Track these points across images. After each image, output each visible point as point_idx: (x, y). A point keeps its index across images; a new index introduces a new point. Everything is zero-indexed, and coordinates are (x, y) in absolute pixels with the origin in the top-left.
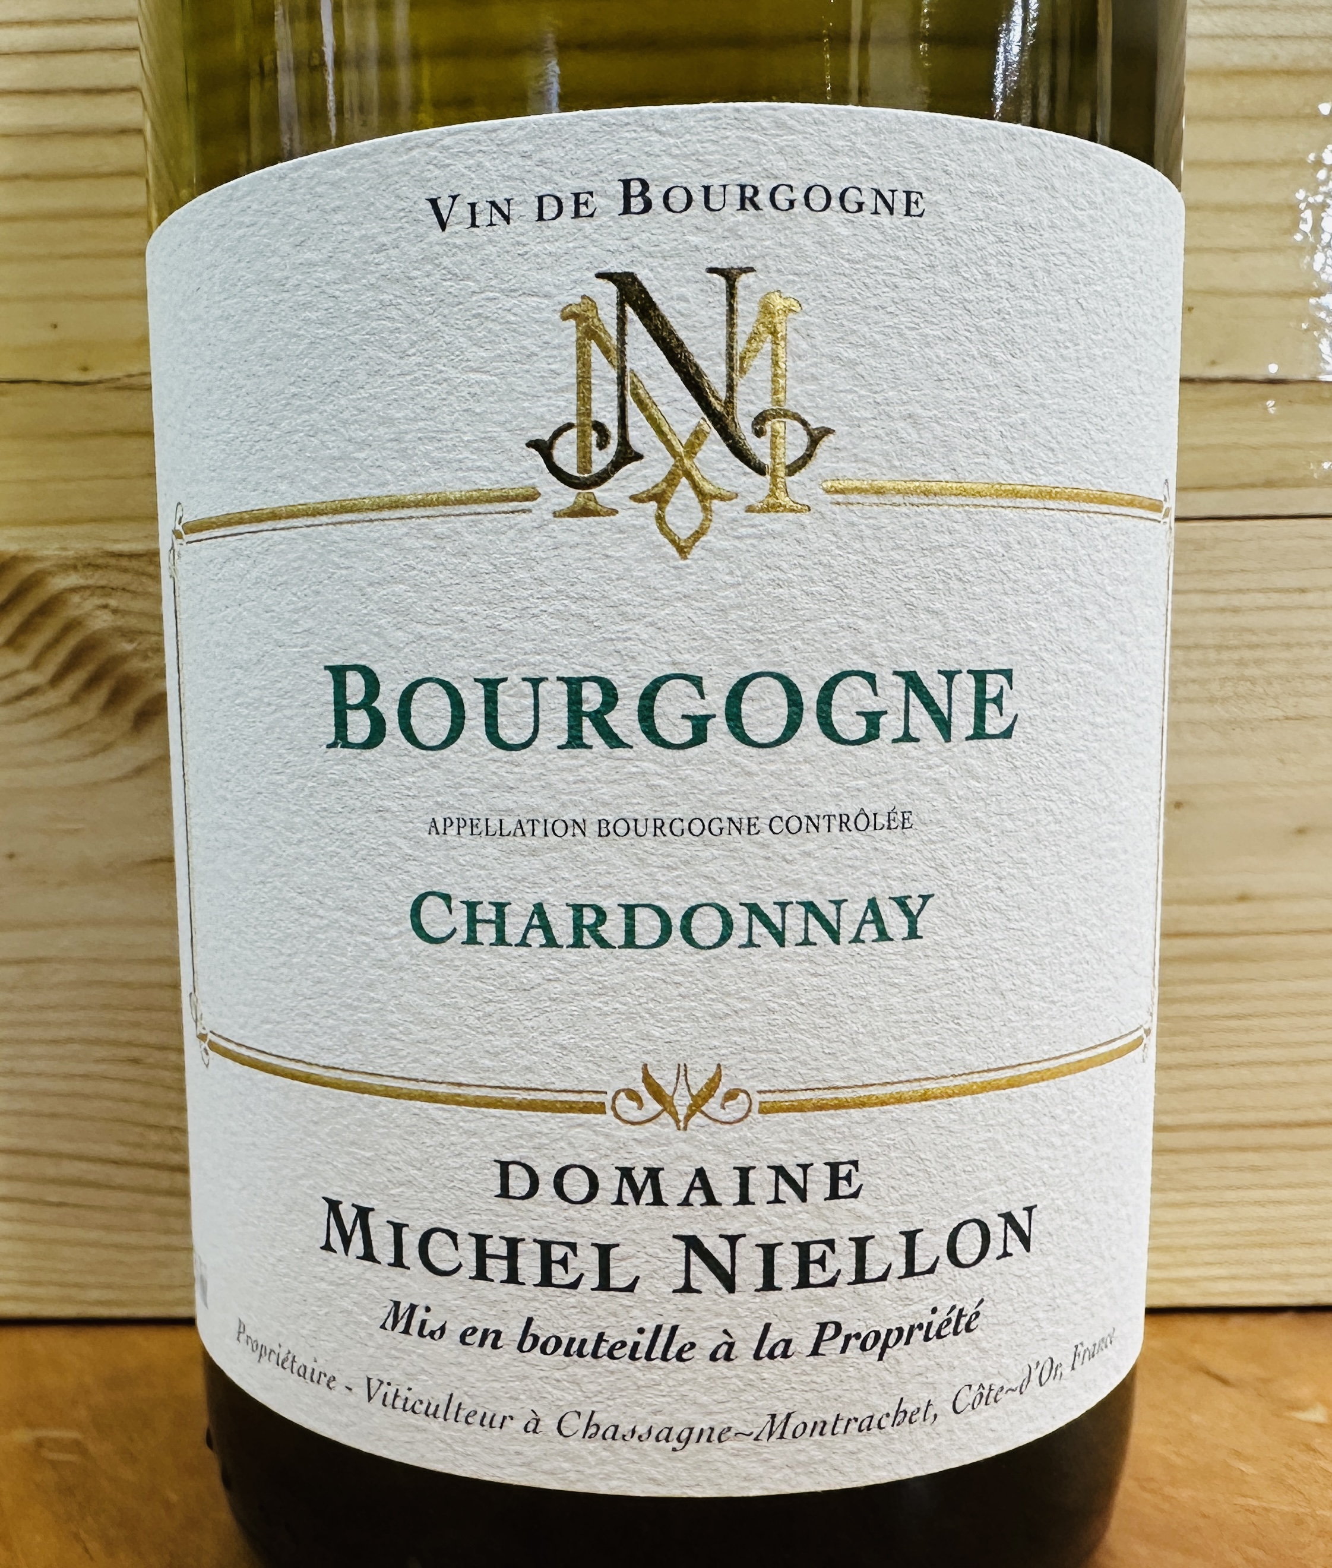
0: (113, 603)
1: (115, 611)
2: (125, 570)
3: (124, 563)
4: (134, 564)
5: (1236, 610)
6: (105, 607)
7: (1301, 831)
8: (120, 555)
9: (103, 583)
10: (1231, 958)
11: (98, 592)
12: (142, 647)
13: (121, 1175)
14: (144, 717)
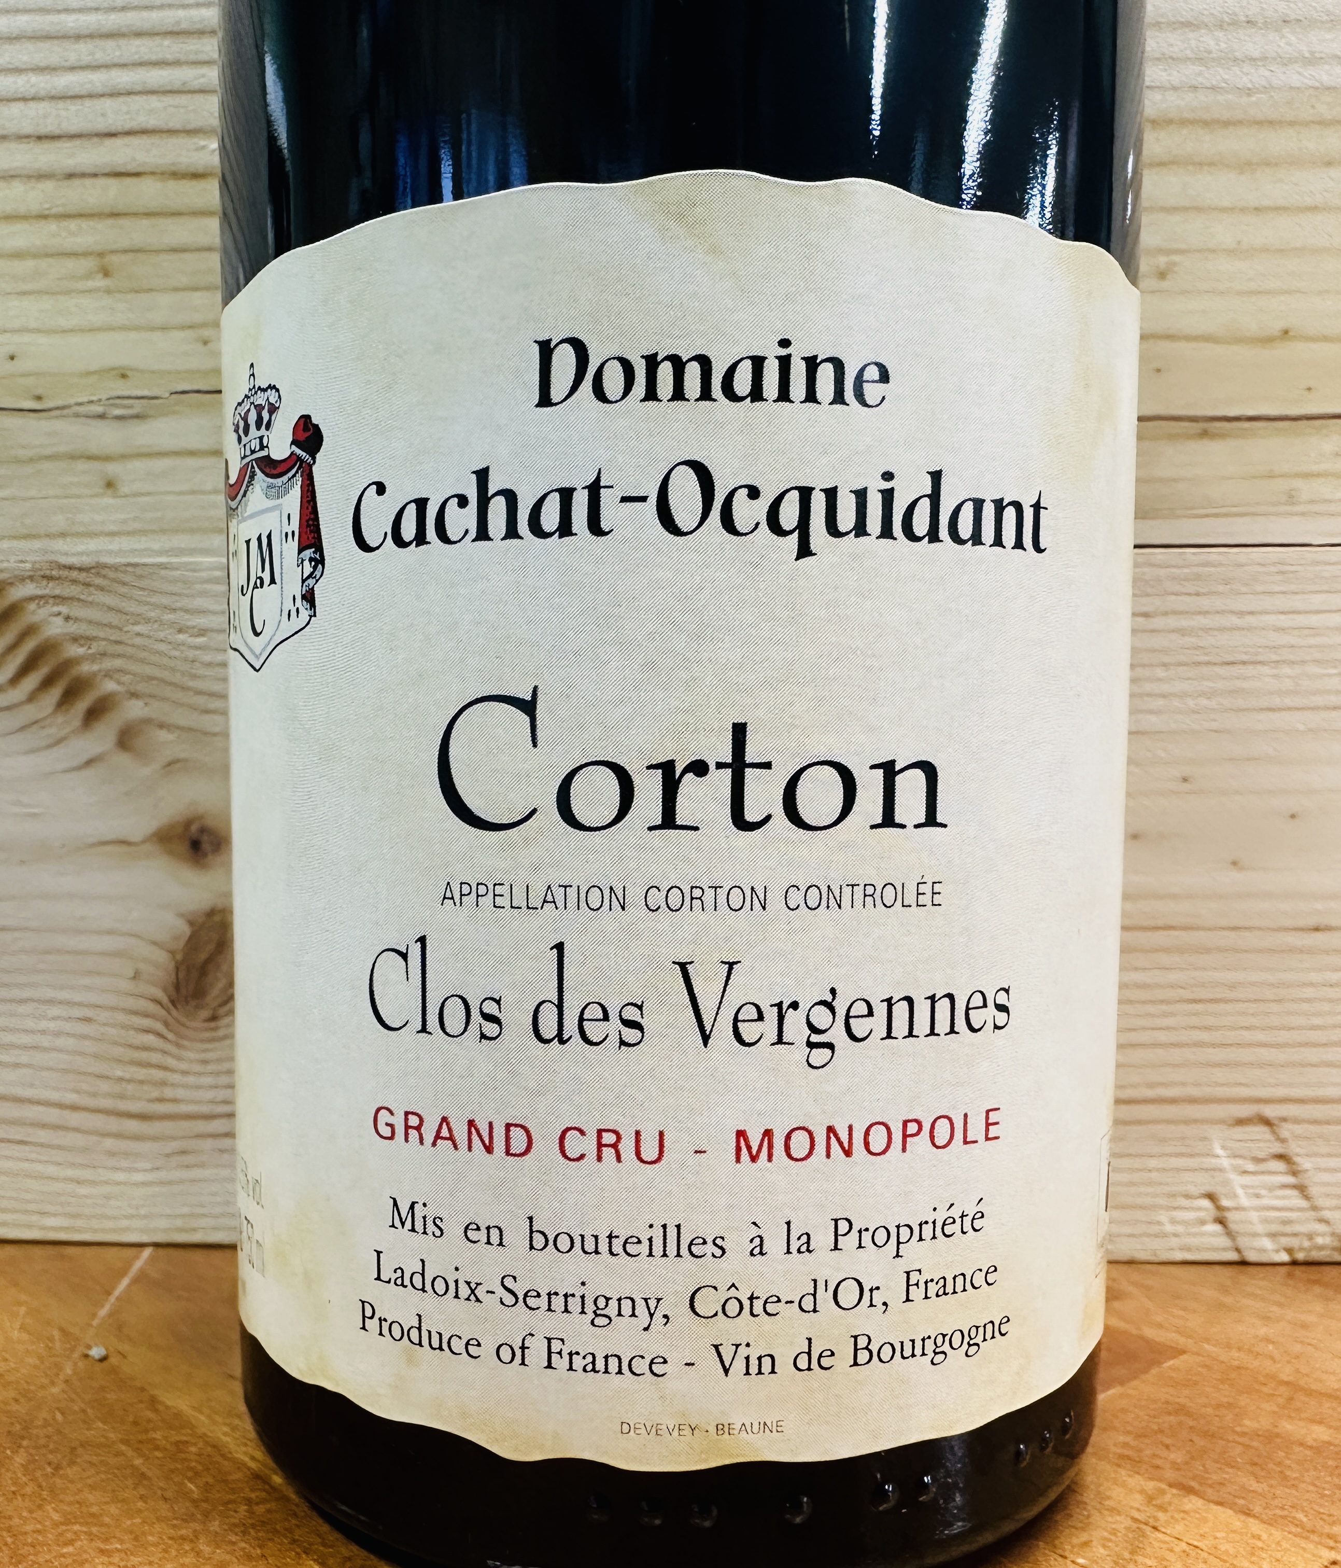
0: (65, 610)
1: (67, 619)
2: (76, 582)
3: (74, 574)
4: (82, 576)
6: (59, 614)
8: (70, 568)
9: (57, 592)
11: (51, 601)
12: (92, 651)
14: (94, 714)
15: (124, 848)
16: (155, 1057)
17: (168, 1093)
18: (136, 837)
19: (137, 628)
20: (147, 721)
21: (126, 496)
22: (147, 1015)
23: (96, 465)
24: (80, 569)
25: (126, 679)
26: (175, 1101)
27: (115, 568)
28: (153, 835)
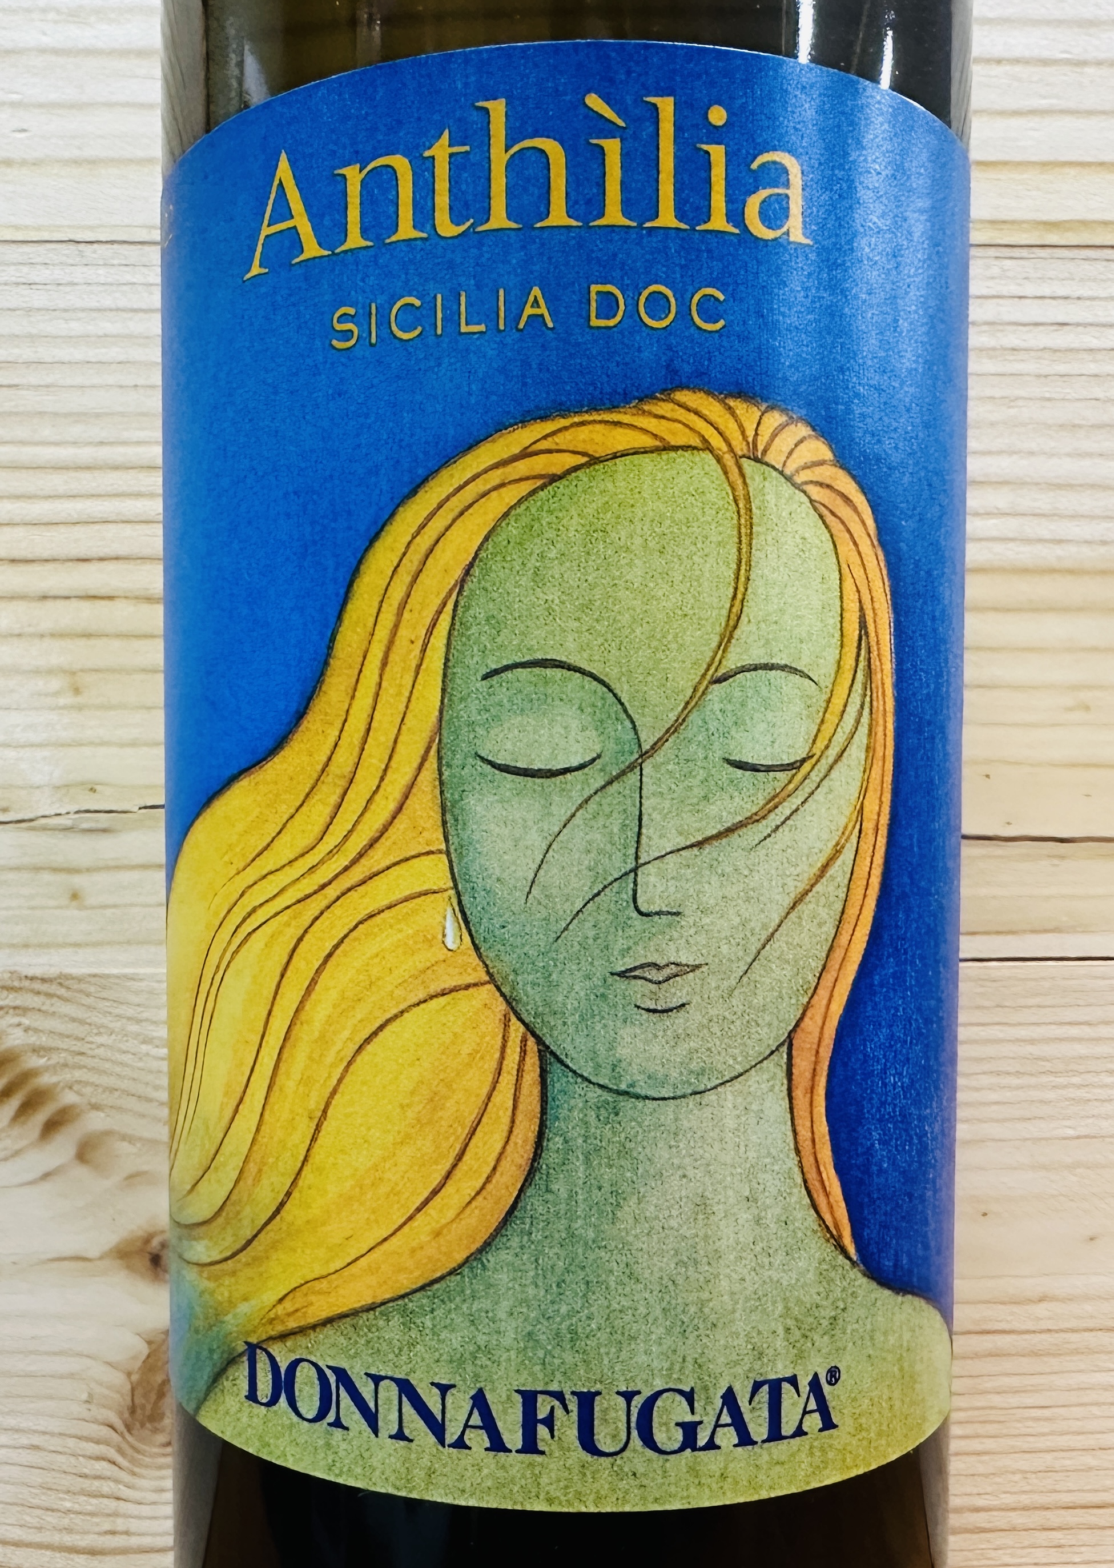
0: (26, 1021)
1: (27, 1030)
2: (38, 993)
3: (37, 986)
4: (44, 987)
5: (1032, 1042)
6: (19, 1025)
7: (1092, 1239)
8: (32, 979)
9: (18, 1003)
10: (1035, 1354)
11: (11, 1011)
12: (52, 1062)
14: (51, 1127)
15: (80, 1264)
16: (107, 1487)
17: (120, 1524)
18: (93, 1252)
19: (100, 1040)
20: (108, 1133)
21: (93, 908)
22: (98, 1442)
23: (62, 877)
24: (44, 980)
25: (88, 1090)
26: (127, 1533)
27: (80, 979)
28: (111, 1250)
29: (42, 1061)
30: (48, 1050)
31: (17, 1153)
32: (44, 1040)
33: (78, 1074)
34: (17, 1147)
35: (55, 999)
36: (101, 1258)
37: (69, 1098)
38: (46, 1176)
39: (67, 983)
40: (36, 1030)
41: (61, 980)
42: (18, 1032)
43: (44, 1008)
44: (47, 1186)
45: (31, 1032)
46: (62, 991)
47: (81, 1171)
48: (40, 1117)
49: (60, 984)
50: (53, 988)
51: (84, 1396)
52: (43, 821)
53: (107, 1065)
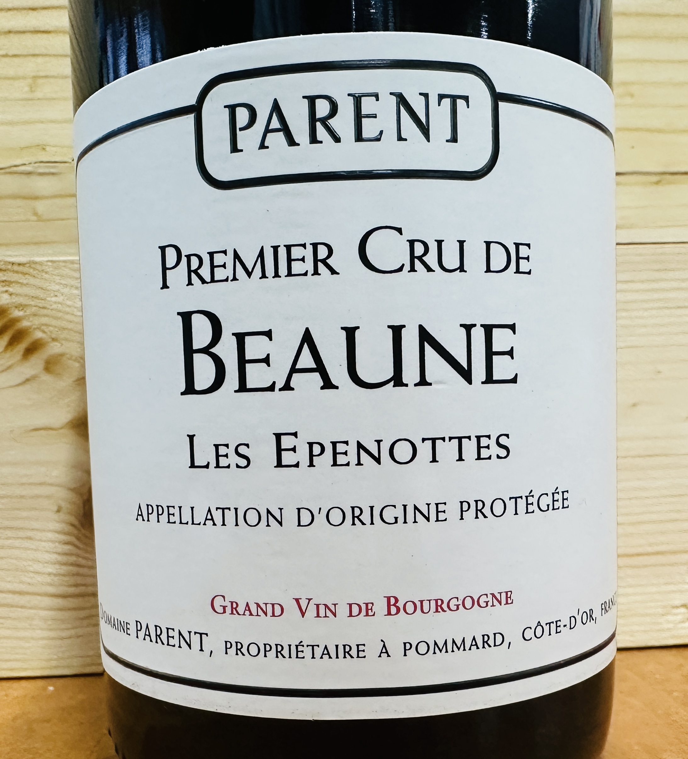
0: (11, 290)
1: (11, 295)
2: (17, 272)
3: (16, 268)
4: (21, 268)
6: (6, 291)
8: (14, 264)
9: (5, 278)
13: (22, 600)
14: (29, 352)
15: (49, 432)
18: (57, 425)
19: (55, 299)
20: (62, 355)
22: (66, 533)
23: (28, 202)
24: (19, 264)
25: (49, 330)
26: (85, 585)
27: (40, 263)
28: (67, 423)
29: (21, 314)
30: (26, 306)
31: (9, 368)
32: (21, 300)
33: (44, 320)
34: (10, 363)
35: (27, 276)
36: (62, 428)
37: (38, 335)
38: (28, 380)
39: (33, 266)
40: (17, 295)
41: (31, 264)
42: (6, 296)
43: (21, 281)
44: (27, 386)
45: (14, 296)
46: (31, 270)
47: (46, 378)
48: (22, 347)
49: (30, 266)
50: (25, 269)
51: (55, 508)
52: (15, 169)
53: (60, 315)
